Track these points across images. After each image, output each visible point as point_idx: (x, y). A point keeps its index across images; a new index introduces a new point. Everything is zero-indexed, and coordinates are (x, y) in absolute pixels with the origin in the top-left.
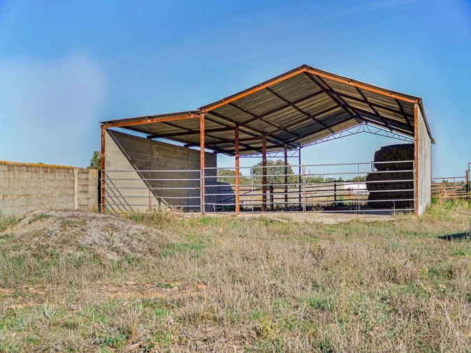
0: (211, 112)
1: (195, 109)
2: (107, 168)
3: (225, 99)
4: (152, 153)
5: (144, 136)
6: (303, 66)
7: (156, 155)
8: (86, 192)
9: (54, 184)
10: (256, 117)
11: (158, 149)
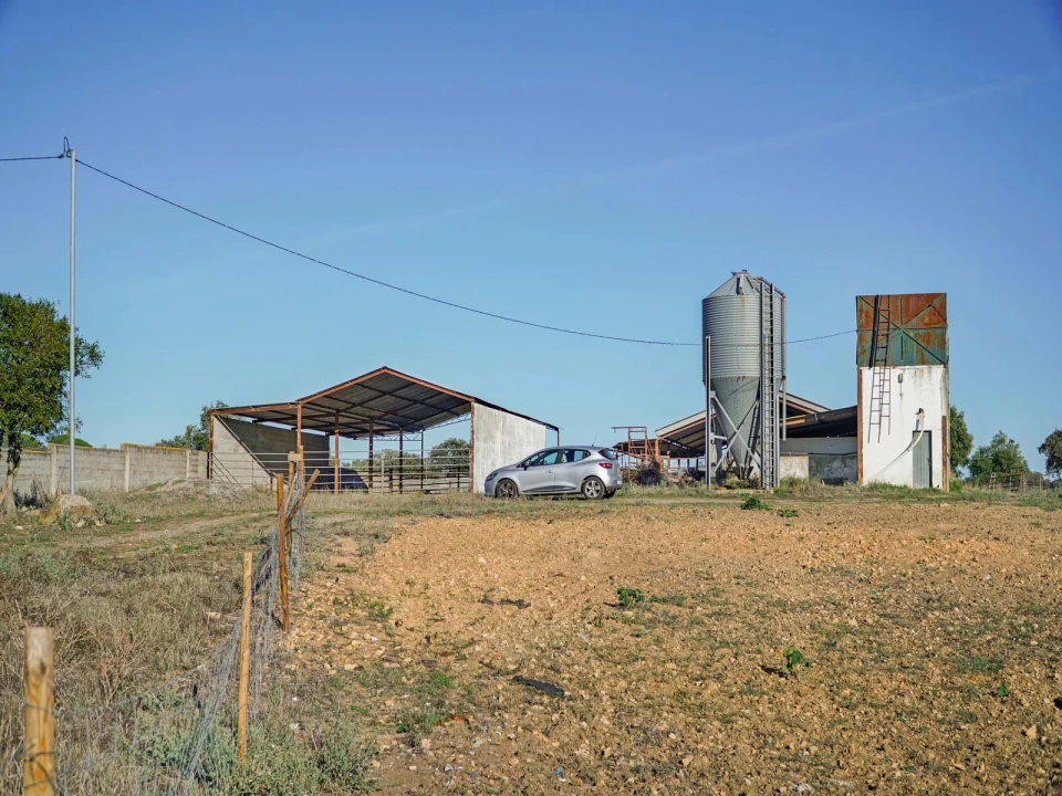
0: (309, 403)
1: (293, 401)
2: (214, 451)
3: (319, 393)
4: (257, 437)
5: (250, 420)
6: (385, 368)
7: (261, 438)
8: (196, 471)
9: (170, 464)
10: (354, 405)
11: (263, 433)
